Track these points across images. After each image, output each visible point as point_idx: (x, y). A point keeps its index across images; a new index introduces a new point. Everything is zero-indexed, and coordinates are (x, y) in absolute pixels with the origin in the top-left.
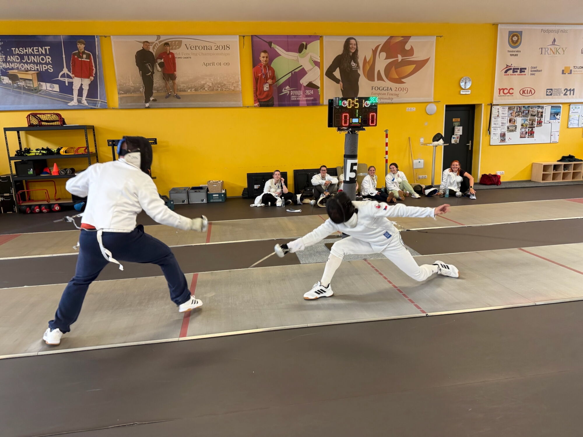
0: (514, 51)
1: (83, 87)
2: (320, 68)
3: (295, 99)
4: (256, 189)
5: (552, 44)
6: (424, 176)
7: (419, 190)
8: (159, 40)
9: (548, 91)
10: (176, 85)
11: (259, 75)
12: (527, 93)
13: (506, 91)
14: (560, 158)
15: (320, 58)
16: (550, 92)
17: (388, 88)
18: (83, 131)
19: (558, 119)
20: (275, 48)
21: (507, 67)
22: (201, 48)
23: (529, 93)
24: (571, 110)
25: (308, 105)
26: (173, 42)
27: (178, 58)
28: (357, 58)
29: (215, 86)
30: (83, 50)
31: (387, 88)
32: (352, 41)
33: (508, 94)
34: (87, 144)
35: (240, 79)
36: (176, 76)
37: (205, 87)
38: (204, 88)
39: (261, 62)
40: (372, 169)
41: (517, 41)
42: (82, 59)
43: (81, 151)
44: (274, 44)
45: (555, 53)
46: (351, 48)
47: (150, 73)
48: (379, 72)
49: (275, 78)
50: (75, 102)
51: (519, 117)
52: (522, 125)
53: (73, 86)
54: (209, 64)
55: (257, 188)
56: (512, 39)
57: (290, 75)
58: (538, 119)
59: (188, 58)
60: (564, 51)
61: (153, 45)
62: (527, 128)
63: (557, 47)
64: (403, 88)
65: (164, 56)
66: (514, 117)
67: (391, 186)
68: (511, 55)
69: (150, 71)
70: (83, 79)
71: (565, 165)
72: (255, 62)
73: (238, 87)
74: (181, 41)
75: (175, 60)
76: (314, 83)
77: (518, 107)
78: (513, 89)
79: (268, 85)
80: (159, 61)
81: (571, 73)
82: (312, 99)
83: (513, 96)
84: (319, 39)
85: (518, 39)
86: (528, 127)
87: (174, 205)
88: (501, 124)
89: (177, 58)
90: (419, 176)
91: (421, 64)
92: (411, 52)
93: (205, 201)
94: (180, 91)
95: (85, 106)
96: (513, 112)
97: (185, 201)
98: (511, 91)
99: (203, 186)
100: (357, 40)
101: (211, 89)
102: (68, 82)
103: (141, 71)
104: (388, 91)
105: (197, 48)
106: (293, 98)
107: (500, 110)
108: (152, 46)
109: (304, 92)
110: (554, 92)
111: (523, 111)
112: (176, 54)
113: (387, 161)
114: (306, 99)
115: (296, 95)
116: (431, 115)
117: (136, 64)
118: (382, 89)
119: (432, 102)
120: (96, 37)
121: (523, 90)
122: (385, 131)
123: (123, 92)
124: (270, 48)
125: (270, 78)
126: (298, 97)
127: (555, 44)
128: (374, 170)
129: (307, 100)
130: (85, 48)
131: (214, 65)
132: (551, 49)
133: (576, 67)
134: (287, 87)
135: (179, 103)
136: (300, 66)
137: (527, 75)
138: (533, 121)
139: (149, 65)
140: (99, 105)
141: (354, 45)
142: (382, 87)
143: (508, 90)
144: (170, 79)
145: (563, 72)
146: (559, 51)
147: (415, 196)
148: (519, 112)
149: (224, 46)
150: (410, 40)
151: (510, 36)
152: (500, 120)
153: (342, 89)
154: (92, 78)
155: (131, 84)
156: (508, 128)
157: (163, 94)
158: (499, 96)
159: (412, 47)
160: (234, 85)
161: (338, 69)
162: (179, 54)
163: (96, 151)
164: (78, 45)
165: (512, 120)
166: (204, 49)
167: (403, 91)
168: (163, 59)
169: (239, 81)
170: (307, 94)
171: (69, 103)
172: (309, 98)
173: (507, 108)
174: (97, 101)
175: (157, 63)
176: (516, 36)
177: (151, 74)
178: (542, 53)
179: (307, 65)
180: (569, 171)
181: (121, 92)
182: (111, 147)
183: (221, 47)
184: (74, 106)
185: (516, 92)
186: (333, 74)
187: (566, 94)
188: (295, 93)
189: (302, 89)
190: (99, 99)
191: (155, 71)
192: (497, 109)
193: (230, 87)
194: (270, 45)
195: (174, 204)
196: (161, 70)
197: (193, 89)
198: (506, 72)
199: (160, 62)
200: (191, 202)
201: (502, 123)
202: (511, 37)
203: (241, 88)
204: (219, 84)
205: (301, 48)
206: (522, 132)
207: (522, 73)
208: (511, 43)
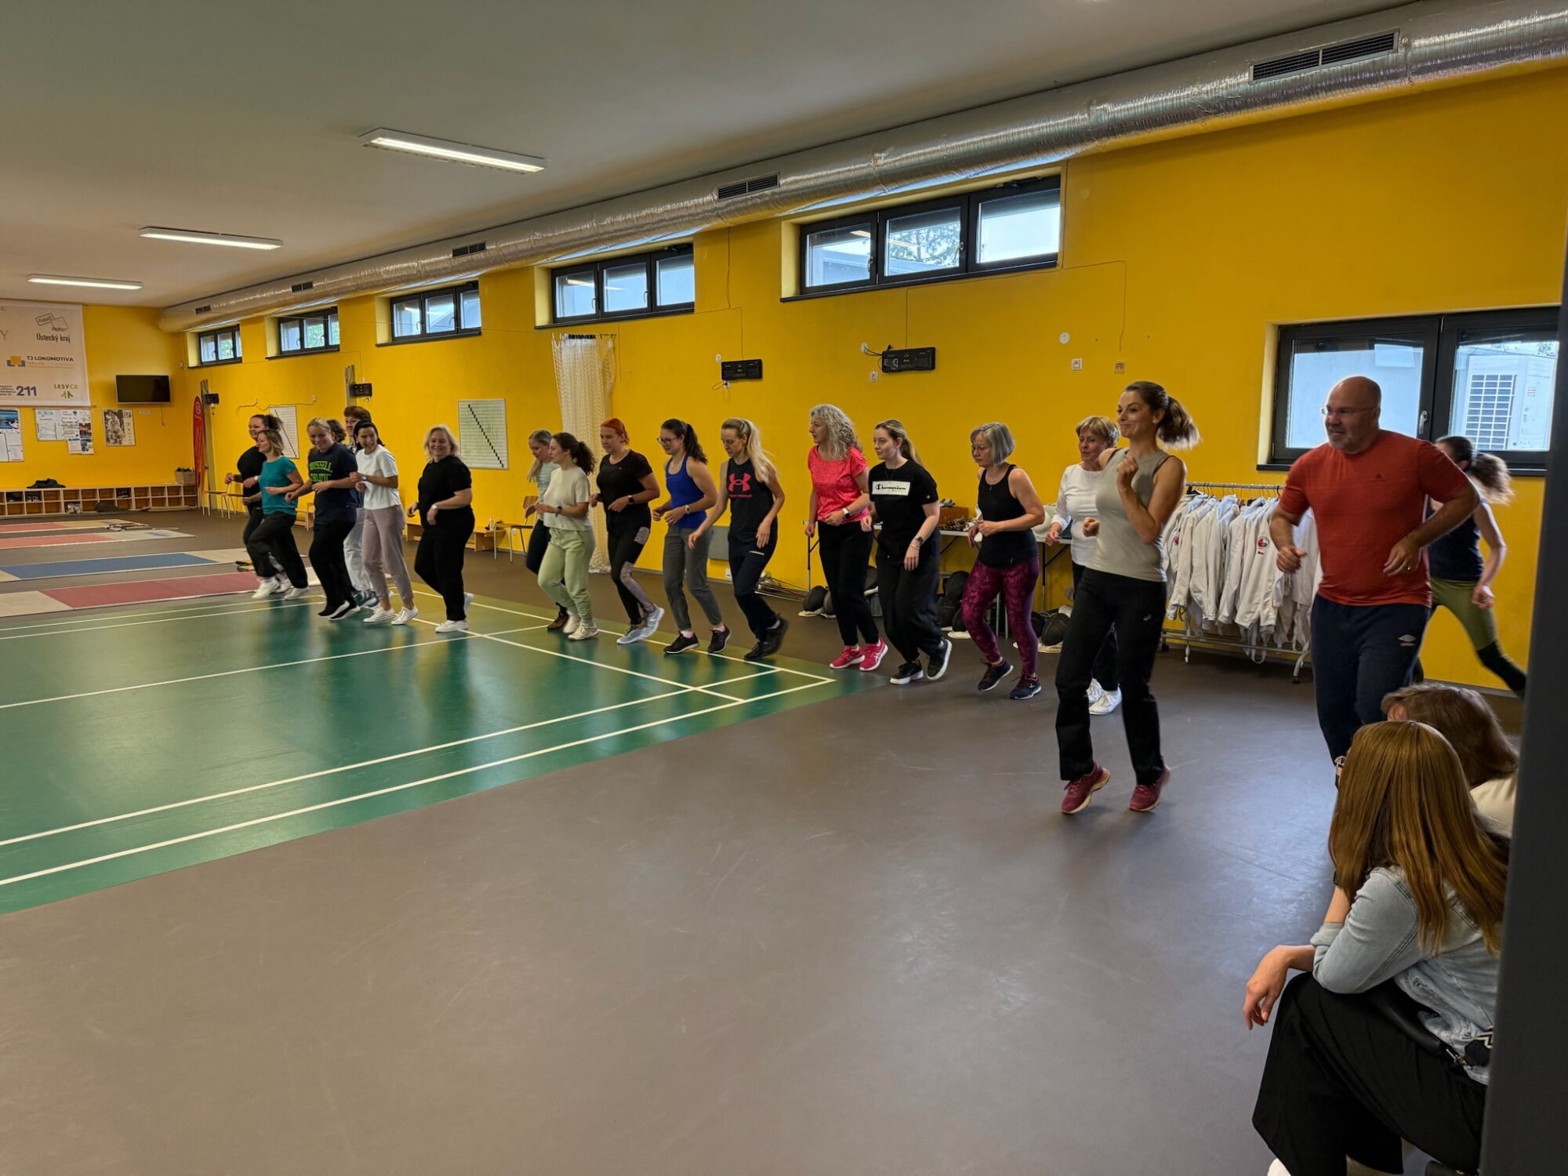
14: (33, 483)
19: (16, 428)
71: (40, 492)
81: (23, 364)
133: (32, 357)
145: (9, 363)
180: (37, 501)
187: (22, 393)
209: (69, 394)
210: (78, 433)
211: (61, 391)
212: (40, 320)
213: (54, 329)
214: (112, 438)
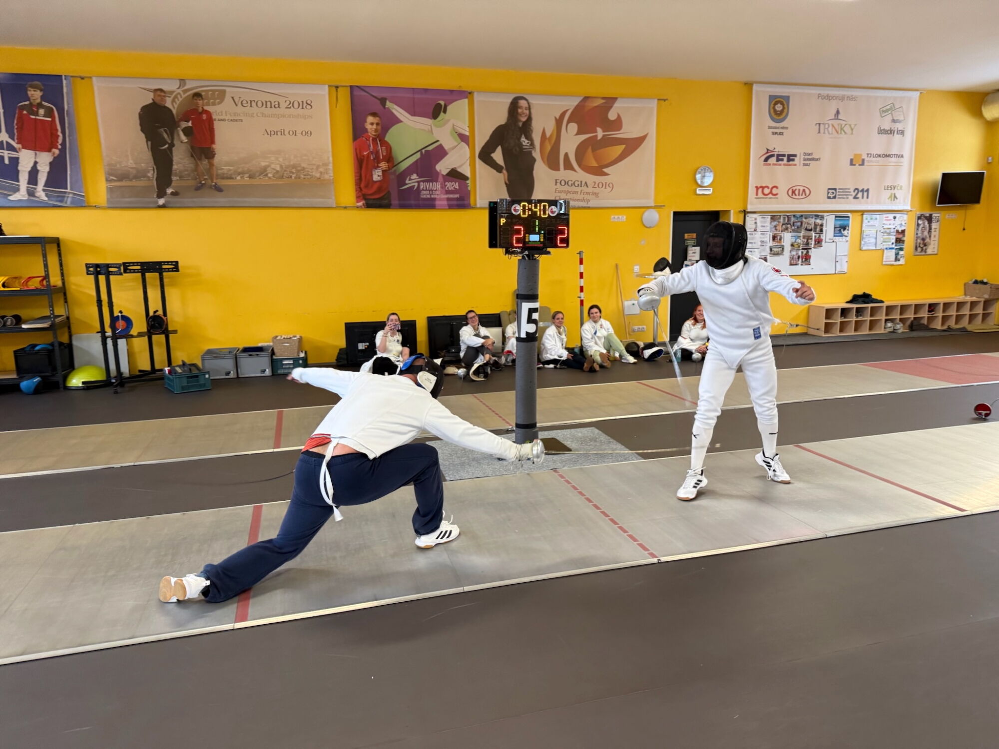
0: (778, 128)
1: (39, 168)
2: (468, 145)
3: (428, 196)
4: (362, 350)
5: (833, 117)
6: (641, 327)
7: (633, 350)
8: (184, 86)
9: (831, 191)
10: (214, 168)
11: (365, 153)
12: (799, 195)
13: (767, 191)
14: (850, 298)
15: (470, 130)
16: (833, 193)
17: (581, 182)
18: (38, 247)
19: (846, 236)
20: (391, 109)
21: (767, 153)
22: (260, 104)
23: (802, 195)
24: (865, 221)
25: (451, 207)
26: (210, 93)
27: (219, 120)
28: (531, 132)
29: (285, 171)
30: (39, 101)
31: (579, 183)
32: (523, 103)
33: (770, 196)
34: (45, 271)
35: (331, 159)
36: (214, 152)
37: (268, 172)
38: (265, 173)
39: (367, 132)
40: (560, 316)
41: (782, 111)
42: (38, 118)
43: (34, 284)
44: (391, 102)
45: (839, 132)
46: (521, 115)
47: (167, 146)
48: (566, 155)
49: (393, 159)
50: (22, 195)
51: (788, 232)
52: (792, 245)
53: (20, 165)
54: (276, 133)
55: (364, 348)
56: (774, 108)
57: (418, 156)
58: (815, 236)
59: (236, 120)
60: (852, 130)
61: (172, 96)
62: (799, 250)
63: (841, 122)
64: (606, 183)
65: (192, 117)
66: (780, 232)
67: (589, 344)
68: (773, 133)
69: (166, 143)
70: (38, 152)
71: (858, 309)
72: (358, 131)
73: (327, 173)
74: (224, 92)
75: (213, 124)
76: (459, 170)
77: (786, 217)
78: (776, 187)
79: (381, 170)
80: (184, 125)
81: (863, 164)
82: (457, 198)
83: (777, 198)
84: (467, 98)
85: (784, 108)
86: (801, 248)
87: (212, 380)
88: (760, 244)
89: (217, 120)
90: (634, 327)
91: (633, 145)
92: (617, 124)
93: (268, 372)
94: (223, 178)
95: (43, 202)
96: (778, 225)
97: (230, 372)
98: (774, 191)
99: (265, 346)
100: (531, 101)
101: (279, 175)
102: (10, 158)
103: (149, 141)
104: (582, 188)
105: (254, 104)
106: (424, 195)
107: (758, 221)
108: (169, 97)
109: (443, 186)
110: (839, 193)
111: (793, 223)
112: (214, 114)
113: (582, 302)
114: (446, 196)
115: (429, 190)
116: (650, 227)
117: (139, 128)
118: (572, 184)
119: (652, 206)
120: (65, 79)
121: (793, 189)
122: (578, 253)
123: (116, 177)
124: (381, 107)
125: (383, 160)
126: (432, 194)
127: (839, 118)
128: (562, 319)
129: (448, 199)
130: (43, 98)
131: (284, 135)
132: (833, 126)
133: (871, 154)
134: (414, 176)
135: (221, 199)
136: (434, 141)
137: (798, 164)
138: (809, 238)
139: (165, 130)
140: (69, 200)
141: (526, 109)
142: (572, 181)
143: (770, 187)
144: (203, 157)
145: (852, 163)
146: (845, 129)
147: (628, 360)
148: (787, 224)
149: (303, 102)
150: (617, 105)
151: (772, 102)
152: (758, 235)
153: (507, 182)
154: (57, 152)
155: (131, 163)
156: (771, 250)
157: (192, 183)
158: (756, 198)
159: (619, 116)
160: (321, 170)
161: (499, 149)
162: (220, 114)
163: (64, 283)
164: (30, 90)
165: (777, 237)
166: (266, 107)
167: (606, 188)
168: (191, 122)
169: (329, 163)
170: (448, 188)
171: (10, 195)
172: (451, 196)
173: (770, 217)
174: (65, 193)
175: (179, 129)
176: (781, 104)
177: (168, 148)
178: (819, 132)
179: (448, 142)
180: (863, 317)
181: (111, 178)
182: (92, 277)
183: (296, 105)
184: (20, 201)
185: (782, 191)
186: (492, 158)
187: (857, 196)
188: (428, 187)
189: (439, 180)
190: (68, 190)
191: (175, 142)
192: (754, 219)
193: (312, 172)
194: (383, 104)
195: (212, 378)
196: (186, 141)
197: (247, 175)
198: (766, 160)
199: (186, 126)
200: (242, 375)
201: (762, 242)
202: (772, 106)
203: (332, 175)
204: (294, 166)
205: (436, 112)
206: (792, 257)
207: (791, 163)
208: (773, 114)
209: (895, 197)
210: (894, 241)
211: (888, 193)
212: (883, 111)
213: (894, 121)
214: (920, 247)
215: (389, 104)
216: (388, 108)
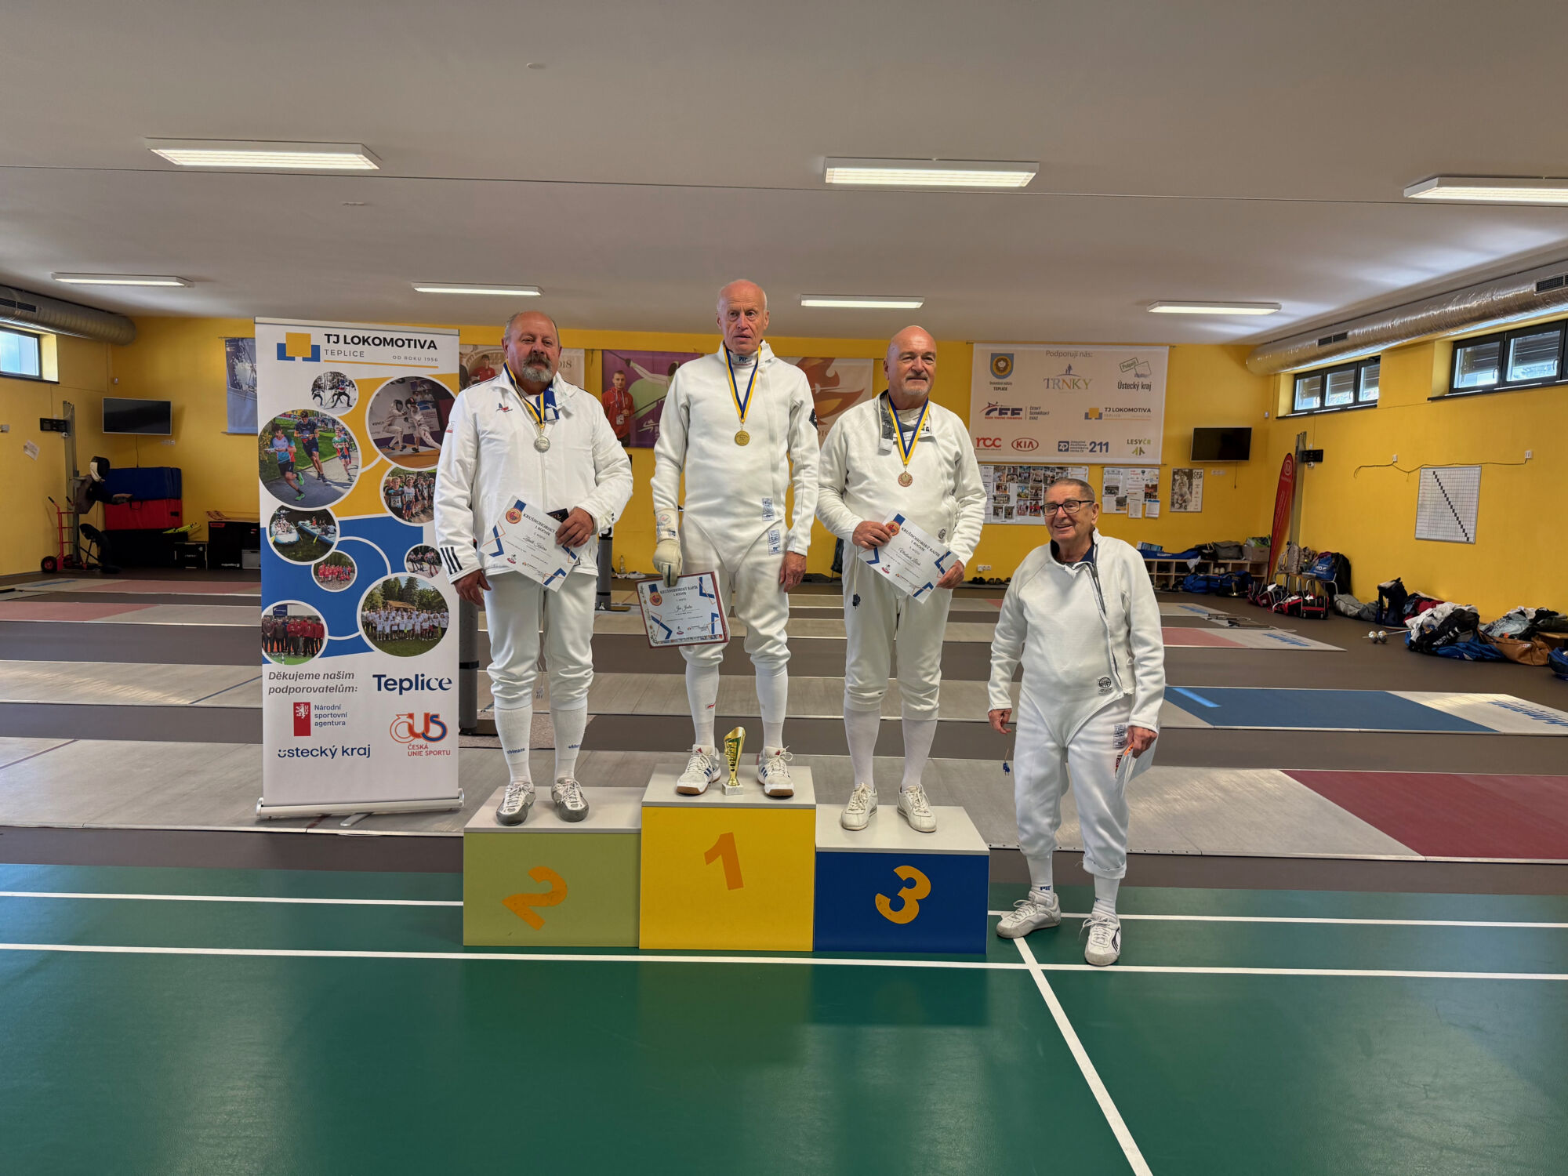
0: (1002, 383)
5: (1064, 373)
9: (1062, 444)
11: (612, 402)
12: (1025, 447)
13: (988, 443)
16: (1065, 446)
20: (635, 368)
21: (989, 406)
23: (1029, 447)
24: (1106, 475)
33: (993, 447)
39: (614, 386)
41: (1005, 368)
44: (635, 362)
45: (1072, 387)
49: (633, 407)
51: (1014, 483)
52: (1019, 495)
56: (997, 365)
57: (653, 404)
60: (1087, 385)
62: (1028, 500)
63: (1074, 377)
66: (1006, 482)
68: (996, 389)
77: (1012, 468)
78: (1000, 440)
79: (621, 416)
80: (474, 379)
81: (1100, 417)
83: (1001, 449)
85: (1007, 365)
91: (851, 398)
92: (835, 380)
96: (1002, 475)
98: (997, 443)
110: (1072, 446)
111: (1020, 474)
121: (1017, 442)
125: (625, 408)
127: (1071, 373)
132: (1064, 381)
134: (649, 421)
137: (1024, 417)
143: (994, 439)
145: (1087, 416)
146: (1077, 384)
148: (1013, 475)
150: (834, 363)
151: (993, 360)
156: (997, 498)
159: (836, 374)
165: (1003, 486)
173: (993, 467)
176: (1004, 361)
178: (1048, 387)
185: (1006, 443)
187: (1095, 450)
194: (628, 364)
198: (988, 413)
202: (994, 362)
205: (670, 369)
206: (1020, 506)
207: (1015, 416)
208: (995, 370)
209: (1141, 451)
210: (1143, 496)
211: (1133, 447)
212: (1123, 366)
213: (1137, 375)
214: (1177, 502)
215: (632, 364)
216: (632, 368)
